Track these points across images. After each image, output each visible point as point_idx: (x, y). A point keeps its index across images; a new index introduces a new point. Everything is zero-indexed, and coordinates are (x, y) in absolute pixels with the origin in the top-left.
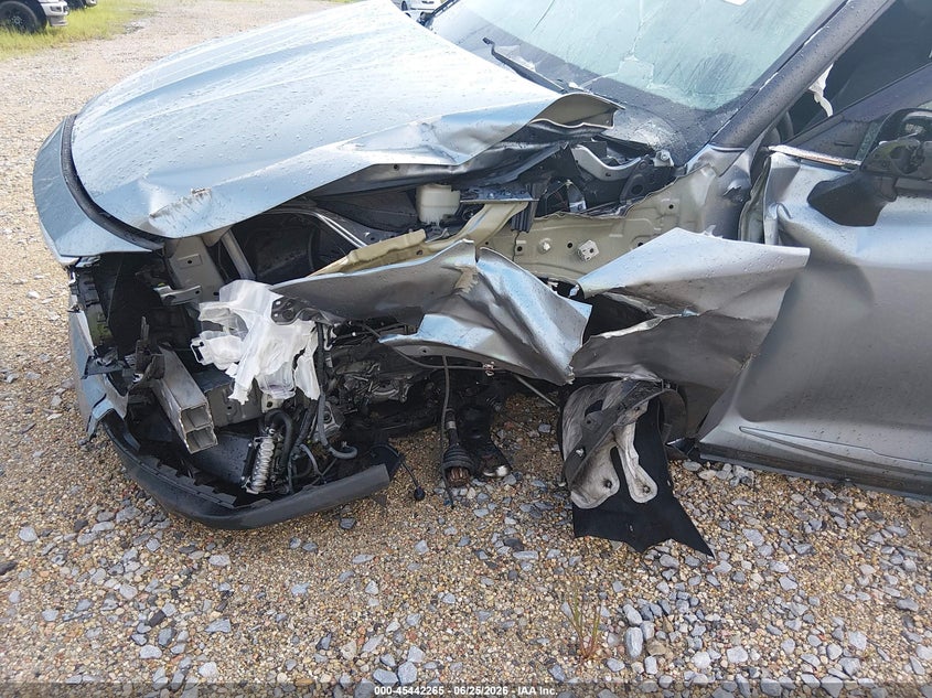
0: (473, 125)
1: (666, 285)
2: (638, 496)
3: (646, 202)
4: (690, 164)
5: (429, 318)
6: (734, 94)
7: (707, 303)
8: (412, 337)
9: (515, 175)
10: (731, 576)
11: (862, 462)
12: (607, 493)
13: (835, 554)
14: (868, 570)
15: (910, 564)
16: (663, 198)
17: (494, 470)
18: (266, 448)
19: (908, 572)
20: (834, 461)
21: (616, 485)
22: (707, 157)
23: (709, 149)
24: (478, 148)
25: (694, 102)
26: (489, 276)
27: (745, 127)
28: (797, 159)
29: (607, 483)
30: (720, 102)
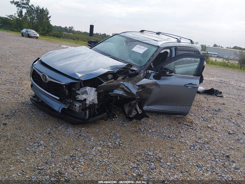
0: (117, 67)
1: (145, 84)
2: (140, 113)
3: (136, 77)
4: (140, 72)
5: (115, 91)
6: (144, 65)
7: (148, 87)
8: (113, 93)
9: (123, 73)
10: (150, 124)
11: (161, 110)
12: (135, 114)
13: (160, 121)
14: (164, 122)
15: (169, 121)
16: (138, 76)
17: (116, 116)
18: (88, 112)
19: (169, 122)
20: (158, 111)
21: (136, 113)
22: (142, 72)
23: (142, 71)
24: (118, 70)
25: (139, 65)
26: (125, 84)
27: (146, 68)
28: (151, 72)
29: (135, 113)
30: (142, 65)
